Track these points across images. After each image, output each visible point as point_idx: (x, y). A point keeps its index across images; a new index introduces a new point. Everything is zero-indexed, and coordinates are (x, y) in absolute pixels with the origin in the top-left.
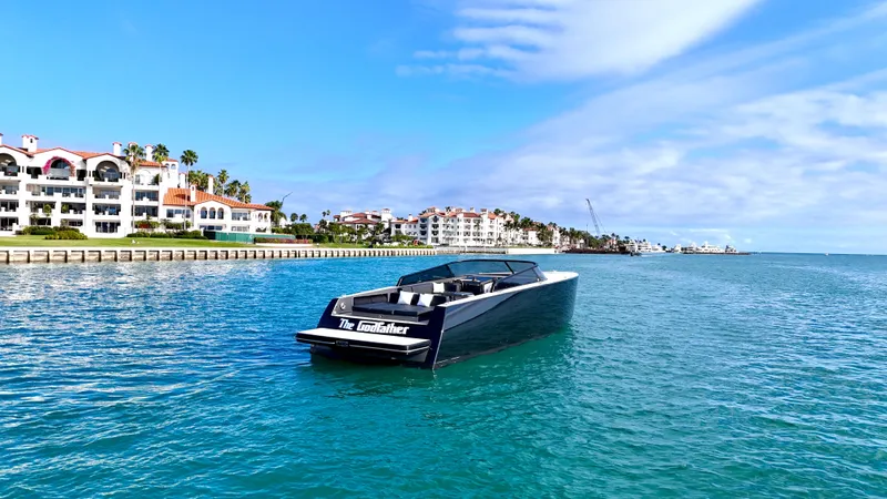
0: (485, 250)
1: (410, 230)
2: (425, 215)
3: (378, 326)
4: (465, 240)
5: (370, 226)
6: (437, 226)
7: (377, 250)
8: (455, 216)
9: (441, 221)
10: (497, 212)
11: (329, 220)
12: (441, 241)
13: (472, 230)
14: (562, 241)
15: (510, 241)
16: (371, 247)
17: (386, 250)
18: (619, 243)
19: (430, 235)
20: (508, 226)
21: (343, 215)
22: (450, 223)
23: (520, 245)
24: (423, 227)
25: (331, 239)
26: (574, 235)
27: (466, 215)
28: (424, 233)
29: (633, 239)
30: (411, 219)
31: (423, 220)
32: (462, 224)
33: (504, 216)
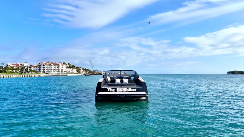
0: (61, 75)
1: (35, 69)
2: (40, 64)
3: (125, 89)
4: (54, 72)
5: (20, 68)
6: (44, 68)
7: (23, 75)
8: (50, 64)
9: (46, 66)
10: (64, 63)
11: (4, 66)
12: (46, 72)
13: (56, 69)
14: (83, 72)
15: (68, 72)
16: (21, 74)
17: (27, 75)
18: (98, 72)
19: (42, 70)
20: (68, 67)
21: (9, 64)
22: (49, 67)
23: (71, 73)
24: (39, 68)
25: (5, 72)
26: (86, 70)
27: (54, 64)
28: (39, 70)
29: (101, 71)
30: (35, 65)
31: (39, 66)
32: (53, 67)
33: (66, 65)
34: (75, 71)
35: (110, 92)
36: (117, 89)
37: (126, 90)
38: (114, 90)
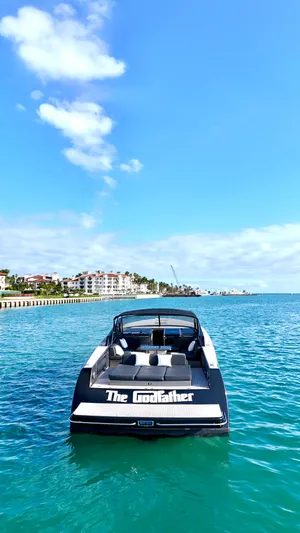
0: (121, 296)
1: (73, 285)
2: (82, 276)
3: (158, 396)
4: (108, 291)
5: (46, 284)
6: (91, 283)
8: (102, 276)
9: (93, 280)
12: (94, 292)
13: (113, 284)
20: (135, 282)
21: (26, 277)
22: (99, 280)
24: (81, 283)
27: (109, 275)
28: (82, 287)
30: (74, 278)
31: (82, 279)
32: (106, 281)
33: (131, 276)
34: (144, 287)
35: (112, 402)
36: (135, 393)
37: (160, 396)
38: (126, 396)
